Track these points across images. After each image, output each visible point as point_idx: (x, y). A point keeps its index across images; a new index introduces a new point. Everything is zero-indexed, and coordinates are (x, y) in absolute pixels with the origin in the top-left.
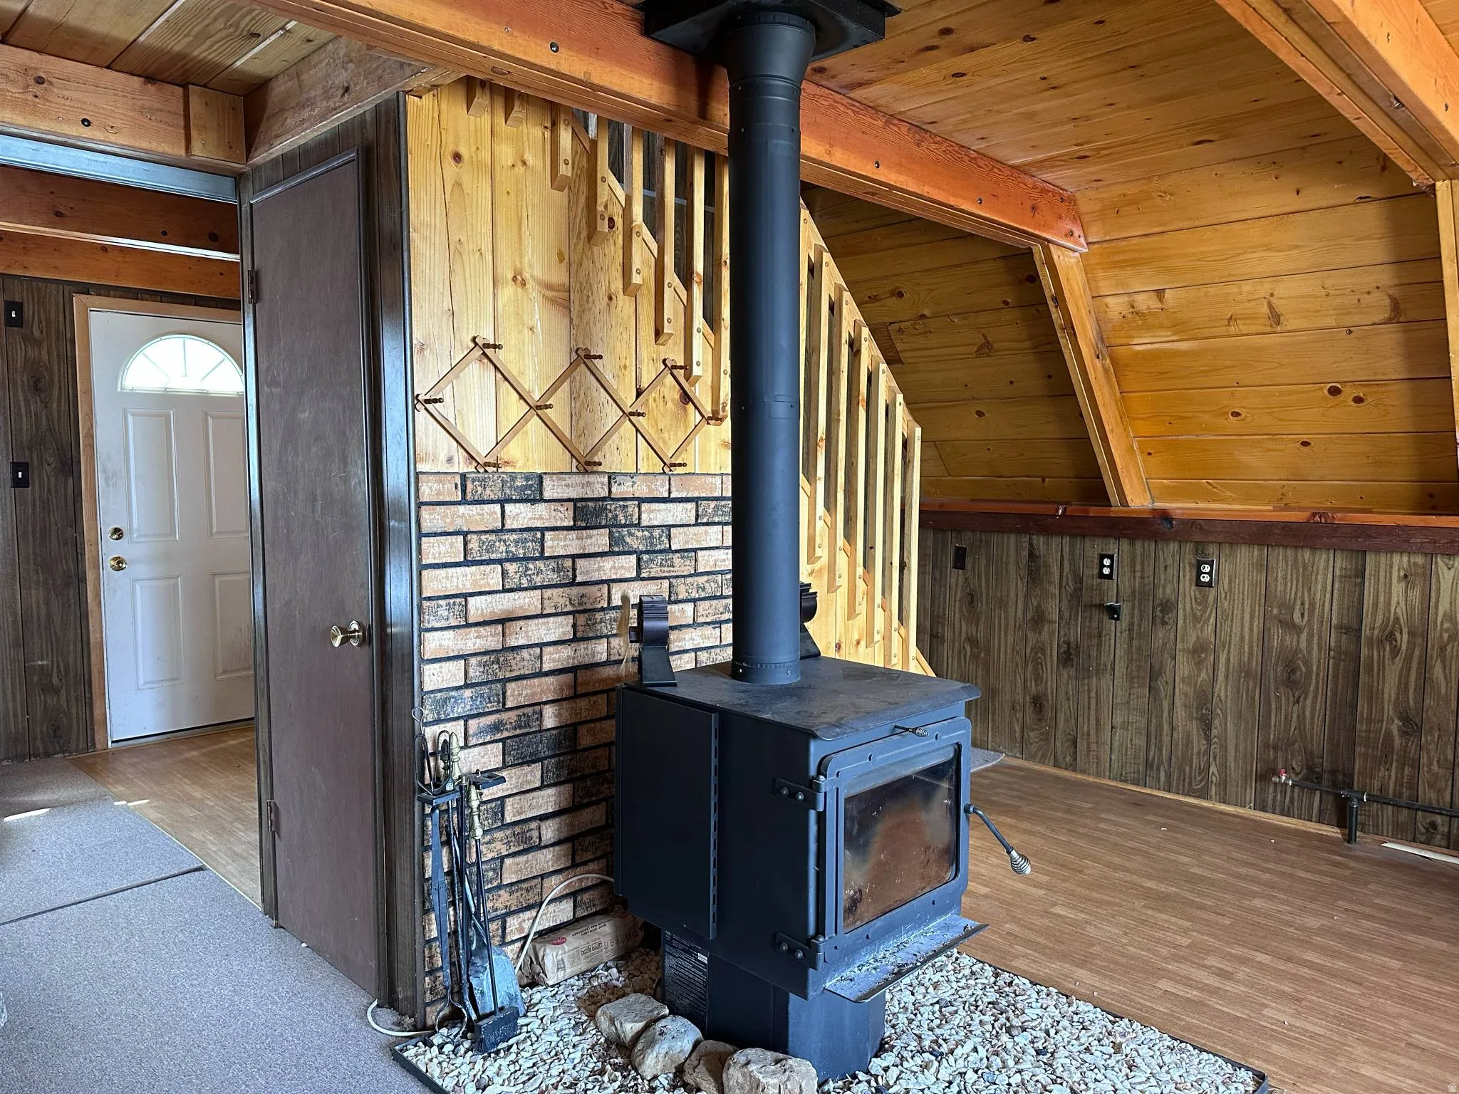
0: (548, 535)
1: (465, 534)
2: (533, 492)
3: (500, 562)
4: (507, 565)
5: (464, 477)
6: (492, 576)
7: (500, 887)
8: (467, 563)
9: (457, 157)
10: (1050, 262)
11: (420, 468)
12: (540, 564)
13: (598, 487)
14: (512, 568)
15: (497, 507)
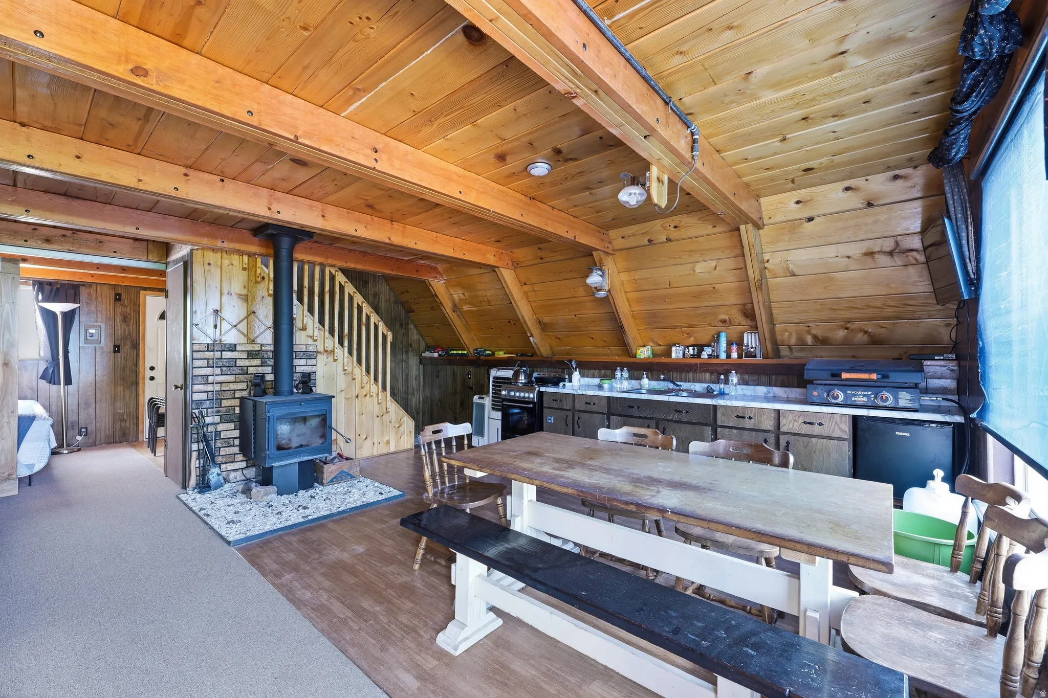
0: (238, 360)
1: (208, 359)
2: (233, 348)
3: (220, 367)
4: (222, 368)
5: (208, 344)
6: (218, 371)
7: (219, 455)
8: (208, 367)
9: (209, 264)
10: (430, 285)
11: (194, 342)
12: (235, 368)
13: (257, 348)
14: (224, 369)
15: (220, 353)
